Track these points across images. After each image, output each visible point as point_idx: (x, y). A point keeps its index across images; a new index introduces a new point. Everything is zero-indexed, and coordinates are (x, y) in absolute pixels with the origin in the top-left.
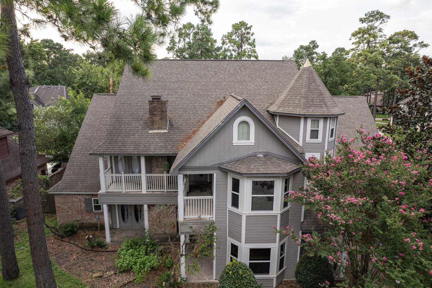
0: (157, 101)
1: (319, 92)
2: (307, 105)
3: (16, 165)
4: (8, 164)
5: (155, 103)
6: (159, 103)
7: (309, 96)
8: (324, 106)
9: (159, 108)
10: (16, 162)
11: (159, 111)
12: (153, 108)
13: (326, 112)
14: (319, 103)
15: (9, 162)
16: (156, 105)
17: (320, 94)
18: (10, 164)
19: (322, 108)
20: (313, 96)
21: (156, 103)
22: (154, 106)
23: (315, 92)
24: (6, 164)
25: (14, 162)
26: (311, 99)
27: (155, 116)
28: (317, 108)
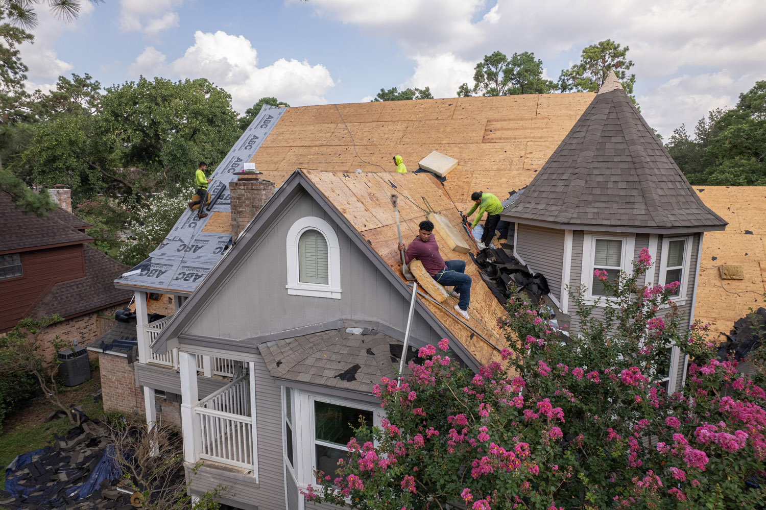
0: (244, 184)
1: (629, 159)
2: (585, 198)
5: (240, 189)
6: (247, 189)
7: (596, 172)
8: (640, 199)
9: (248, 199)
11: (248, 206)
12: (239, 199)
13: (639, 218)
14: (622, 193)
15: (80, 286)
16: (243, 192)
17: (632, 166)
18: (80, 291)
19: (631, 206)
20: (608, 172)
21: (242, 187)
22: (239, 195)
23: (617, 159)
24: (73, 289)
25: (90, 288)
26: (600, 179)
27: (242, 216)
28: (615, 206)
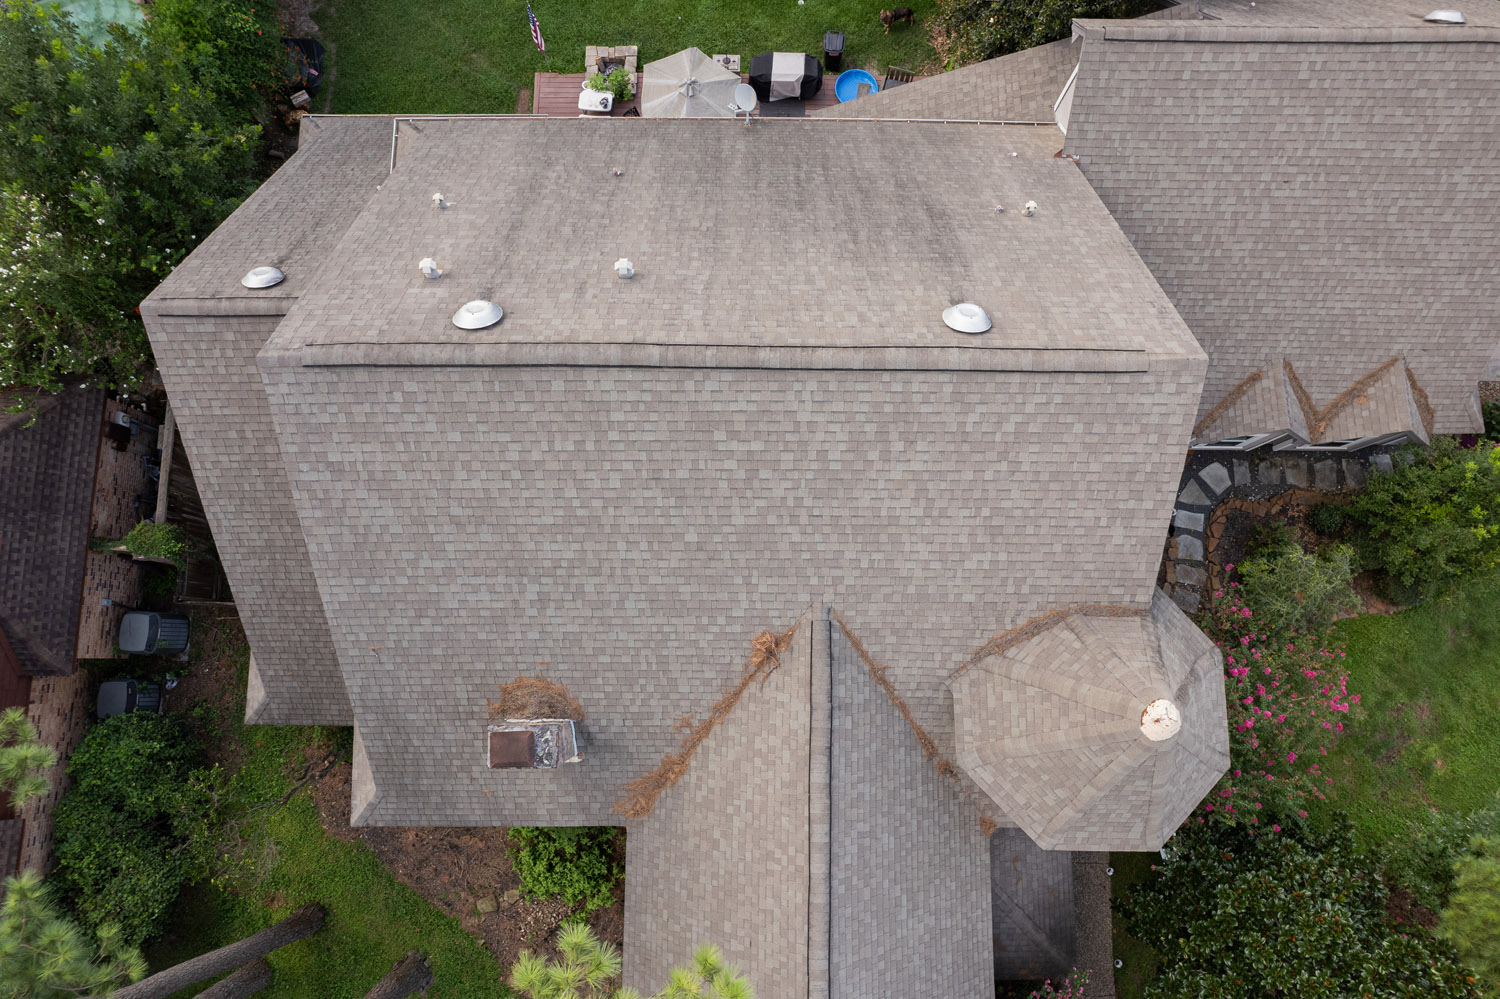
3: (41, 538)
4: (21, 569)
10: (31, 529)
15: (15, 556)
18: (27, 561)
24: (17, 573)
25: (29, 538)
